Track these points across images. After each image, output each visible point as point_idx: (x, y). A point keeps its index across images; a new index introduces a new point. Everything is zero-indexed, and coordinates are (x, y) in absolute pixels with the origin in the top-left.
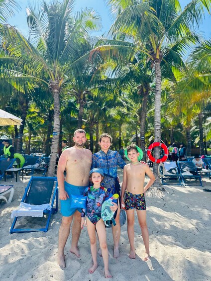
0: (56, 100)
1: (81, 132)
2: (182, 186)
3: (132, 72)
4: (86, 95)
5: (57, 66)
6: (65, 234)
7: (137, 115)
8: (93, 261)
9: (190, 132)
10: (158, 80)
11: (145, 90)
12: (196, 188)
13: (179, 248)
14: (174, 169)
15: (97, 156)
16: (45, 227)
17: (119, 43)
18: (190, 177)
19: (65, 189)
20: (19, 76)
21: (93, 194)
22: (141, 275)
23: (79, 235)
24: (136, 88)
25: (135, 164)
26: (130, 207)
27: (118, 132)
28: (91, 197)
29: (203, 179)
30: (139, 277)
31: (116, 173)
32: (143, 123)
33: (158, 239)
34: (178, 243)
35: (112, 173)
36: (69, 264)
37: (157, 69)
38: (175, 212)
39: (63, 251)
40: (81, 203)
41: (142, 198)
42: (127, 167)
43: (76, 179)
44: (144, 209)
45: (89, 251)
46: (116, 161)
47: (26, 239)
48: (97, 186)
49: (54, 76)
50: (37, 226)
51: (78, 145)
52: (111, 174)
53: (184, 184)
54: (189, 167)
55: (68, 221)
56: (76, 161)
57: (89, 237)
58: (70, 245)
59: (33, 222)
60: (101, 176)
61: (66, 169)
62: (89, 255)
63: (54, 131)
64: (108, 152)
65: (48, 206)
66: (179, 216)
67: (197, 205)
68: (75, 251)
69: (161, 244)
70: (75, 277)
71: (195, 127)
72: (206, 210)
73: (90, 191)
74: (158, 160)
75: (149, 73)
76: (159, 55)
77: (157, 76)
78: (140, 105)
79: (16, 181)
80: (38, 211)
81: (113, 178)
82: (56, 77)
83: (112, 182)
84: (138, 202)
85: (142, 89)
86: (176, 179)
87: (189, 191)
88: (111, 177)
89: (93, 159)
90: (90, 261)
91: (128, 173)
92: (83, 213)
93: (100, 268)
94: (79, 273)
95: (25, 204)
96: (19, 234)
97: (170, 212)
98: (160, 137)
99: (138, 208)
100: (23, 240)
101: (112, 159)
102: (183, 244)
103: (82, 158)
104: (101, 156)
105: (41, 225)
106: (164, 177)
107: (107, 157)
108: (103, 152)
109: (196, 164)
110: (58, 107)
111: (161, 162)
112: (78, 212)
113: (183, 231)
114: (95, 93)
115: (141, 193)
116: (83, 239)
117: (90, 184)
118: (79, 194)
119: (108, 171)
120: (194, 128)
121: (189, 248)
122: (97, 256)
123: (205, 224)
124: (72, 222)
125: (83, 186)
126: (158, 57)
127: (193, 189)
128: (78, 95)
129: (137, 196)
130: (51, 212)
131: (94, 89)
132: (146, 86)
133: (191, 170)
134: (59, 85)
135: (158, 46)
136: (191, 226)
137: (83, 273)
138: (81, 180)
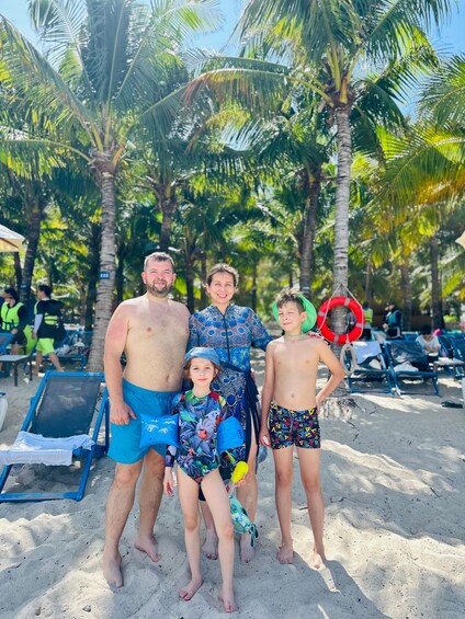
0: (108, 198)
1: (160, 259)
2: (394, 394)
3: (284, 135)
4: (178, 191)
5: (109, 116)
6: (123, 506)
7: (293, 239)
8: (189, 571)
9: (409, 279)
10: (344, 153)
11: (312, 179)
12: (427, 400)
13: (394, 535)
14: (376, 358)
15: (202, 320)
16: (76, 489)
17: (255, 66)
18: (412, 376)
19: (126, 400)
20: (19, 138)
21: (193, 409)
22: (307, 603)
23: (156, 508)
24: (292, 174)
25: (293, 338)
26: (282, 443)
27: (251, 279)
28: (187, 417)
29: (442, 381)
30: (301, 609)
31: (248, 358)
32: (306, 255)
33: (344, 515)
34: (392, 524)
35: (238, 359)
36: (130, 580)
37: (342, 129)
38: (380, 452)
39: (117, 546)
40: (165, 430)
41: (310, 419)
42: (275, 347)
43: (150, 374)
44: (314, 446)
45: (182, 546)
46: (246, 330)
47: (29, 518)
48: (201, 390)
49: (103, 139)
50: (58, 486)
51: (153, 289)
52: (235, 361)
53: (399, 391)
54: (409, 353)
55: (131, 474)
56: (149, 330)
57: (181, 513)
58: (135, 531)
59: (48, 476)
60: (212, 368)
61: (125, 349)
62: (181, 556)
63: (102, 270)
64: (229, 309)
65: (84, 441)
66: (391, 464)
67: (430, 436)
68: (147, 546)
69: (352, 528)
70: (146, 611)
71: (421, 268)
72: (452, 449)
73: (184, 404)
74: (340, 336)
75: (322, 140)
76: (348, 96)
77: (341, 144)
78: (300, 216)
79: (16, 385)
80: (59, 452)
81: (240, 371)
82: (106, 142)
83: (238, 382)
84: (300, 430)
85: (307, 178)
86: (380, 380)
87: (410, 406)
88: (236, 369)
89: (191, 327)
90: (183, 571)
91: (277, 361)
92: (169, 457)
93: (207, 587)
94: (154, 602)
95: (31, 434)
96: (15, 506)
97: (370, 453)
98: (346, 285)
99: (301, 443)
100: (23, 521)
101: (239, 326)
102: (403, 527)
103: (165, 324)
104: (210, 319)
105: (69, 484)
106: (353, 376)
107: (225, 323)
108: (216, 310)
109: (425, 348)
110: (112, 213)
111: (347, 341)
112: (156, 453)
113: (403, 497)
114: (199, 187)
115: (310, 408)
116: (166, 517)
117: (186, 385)
118: (159, 410)
119: (229, 355)
120: (417, 271)
121: (419, 537)
122: (201, 559)
123: (451, 480)
124: (141, 476)
125: (169, 390)
126: (344, 100)
127: (419, 402)
128: (159, 189)
129: (298, 414)
130: (91, 454)
131: (196, 175)
132: (316, 170)
133: (414, 360)
134: (115, 162)
135: (344, 73)
136: (420, 486)
137: (166, 601)
138: (164, 375)
